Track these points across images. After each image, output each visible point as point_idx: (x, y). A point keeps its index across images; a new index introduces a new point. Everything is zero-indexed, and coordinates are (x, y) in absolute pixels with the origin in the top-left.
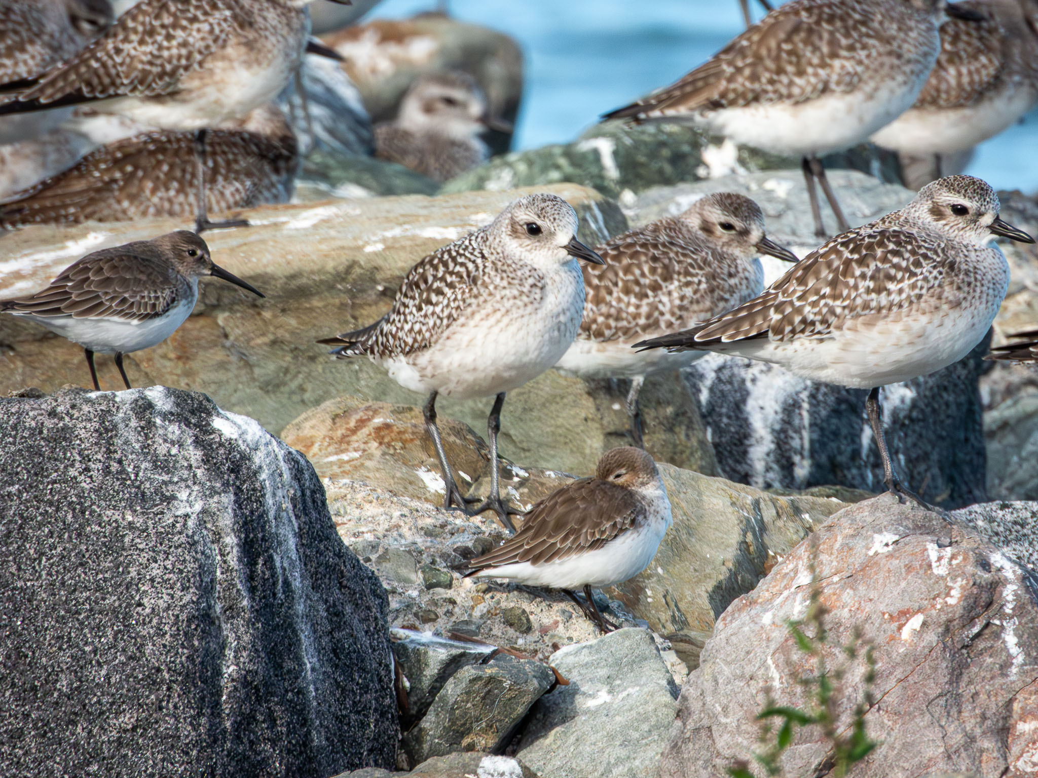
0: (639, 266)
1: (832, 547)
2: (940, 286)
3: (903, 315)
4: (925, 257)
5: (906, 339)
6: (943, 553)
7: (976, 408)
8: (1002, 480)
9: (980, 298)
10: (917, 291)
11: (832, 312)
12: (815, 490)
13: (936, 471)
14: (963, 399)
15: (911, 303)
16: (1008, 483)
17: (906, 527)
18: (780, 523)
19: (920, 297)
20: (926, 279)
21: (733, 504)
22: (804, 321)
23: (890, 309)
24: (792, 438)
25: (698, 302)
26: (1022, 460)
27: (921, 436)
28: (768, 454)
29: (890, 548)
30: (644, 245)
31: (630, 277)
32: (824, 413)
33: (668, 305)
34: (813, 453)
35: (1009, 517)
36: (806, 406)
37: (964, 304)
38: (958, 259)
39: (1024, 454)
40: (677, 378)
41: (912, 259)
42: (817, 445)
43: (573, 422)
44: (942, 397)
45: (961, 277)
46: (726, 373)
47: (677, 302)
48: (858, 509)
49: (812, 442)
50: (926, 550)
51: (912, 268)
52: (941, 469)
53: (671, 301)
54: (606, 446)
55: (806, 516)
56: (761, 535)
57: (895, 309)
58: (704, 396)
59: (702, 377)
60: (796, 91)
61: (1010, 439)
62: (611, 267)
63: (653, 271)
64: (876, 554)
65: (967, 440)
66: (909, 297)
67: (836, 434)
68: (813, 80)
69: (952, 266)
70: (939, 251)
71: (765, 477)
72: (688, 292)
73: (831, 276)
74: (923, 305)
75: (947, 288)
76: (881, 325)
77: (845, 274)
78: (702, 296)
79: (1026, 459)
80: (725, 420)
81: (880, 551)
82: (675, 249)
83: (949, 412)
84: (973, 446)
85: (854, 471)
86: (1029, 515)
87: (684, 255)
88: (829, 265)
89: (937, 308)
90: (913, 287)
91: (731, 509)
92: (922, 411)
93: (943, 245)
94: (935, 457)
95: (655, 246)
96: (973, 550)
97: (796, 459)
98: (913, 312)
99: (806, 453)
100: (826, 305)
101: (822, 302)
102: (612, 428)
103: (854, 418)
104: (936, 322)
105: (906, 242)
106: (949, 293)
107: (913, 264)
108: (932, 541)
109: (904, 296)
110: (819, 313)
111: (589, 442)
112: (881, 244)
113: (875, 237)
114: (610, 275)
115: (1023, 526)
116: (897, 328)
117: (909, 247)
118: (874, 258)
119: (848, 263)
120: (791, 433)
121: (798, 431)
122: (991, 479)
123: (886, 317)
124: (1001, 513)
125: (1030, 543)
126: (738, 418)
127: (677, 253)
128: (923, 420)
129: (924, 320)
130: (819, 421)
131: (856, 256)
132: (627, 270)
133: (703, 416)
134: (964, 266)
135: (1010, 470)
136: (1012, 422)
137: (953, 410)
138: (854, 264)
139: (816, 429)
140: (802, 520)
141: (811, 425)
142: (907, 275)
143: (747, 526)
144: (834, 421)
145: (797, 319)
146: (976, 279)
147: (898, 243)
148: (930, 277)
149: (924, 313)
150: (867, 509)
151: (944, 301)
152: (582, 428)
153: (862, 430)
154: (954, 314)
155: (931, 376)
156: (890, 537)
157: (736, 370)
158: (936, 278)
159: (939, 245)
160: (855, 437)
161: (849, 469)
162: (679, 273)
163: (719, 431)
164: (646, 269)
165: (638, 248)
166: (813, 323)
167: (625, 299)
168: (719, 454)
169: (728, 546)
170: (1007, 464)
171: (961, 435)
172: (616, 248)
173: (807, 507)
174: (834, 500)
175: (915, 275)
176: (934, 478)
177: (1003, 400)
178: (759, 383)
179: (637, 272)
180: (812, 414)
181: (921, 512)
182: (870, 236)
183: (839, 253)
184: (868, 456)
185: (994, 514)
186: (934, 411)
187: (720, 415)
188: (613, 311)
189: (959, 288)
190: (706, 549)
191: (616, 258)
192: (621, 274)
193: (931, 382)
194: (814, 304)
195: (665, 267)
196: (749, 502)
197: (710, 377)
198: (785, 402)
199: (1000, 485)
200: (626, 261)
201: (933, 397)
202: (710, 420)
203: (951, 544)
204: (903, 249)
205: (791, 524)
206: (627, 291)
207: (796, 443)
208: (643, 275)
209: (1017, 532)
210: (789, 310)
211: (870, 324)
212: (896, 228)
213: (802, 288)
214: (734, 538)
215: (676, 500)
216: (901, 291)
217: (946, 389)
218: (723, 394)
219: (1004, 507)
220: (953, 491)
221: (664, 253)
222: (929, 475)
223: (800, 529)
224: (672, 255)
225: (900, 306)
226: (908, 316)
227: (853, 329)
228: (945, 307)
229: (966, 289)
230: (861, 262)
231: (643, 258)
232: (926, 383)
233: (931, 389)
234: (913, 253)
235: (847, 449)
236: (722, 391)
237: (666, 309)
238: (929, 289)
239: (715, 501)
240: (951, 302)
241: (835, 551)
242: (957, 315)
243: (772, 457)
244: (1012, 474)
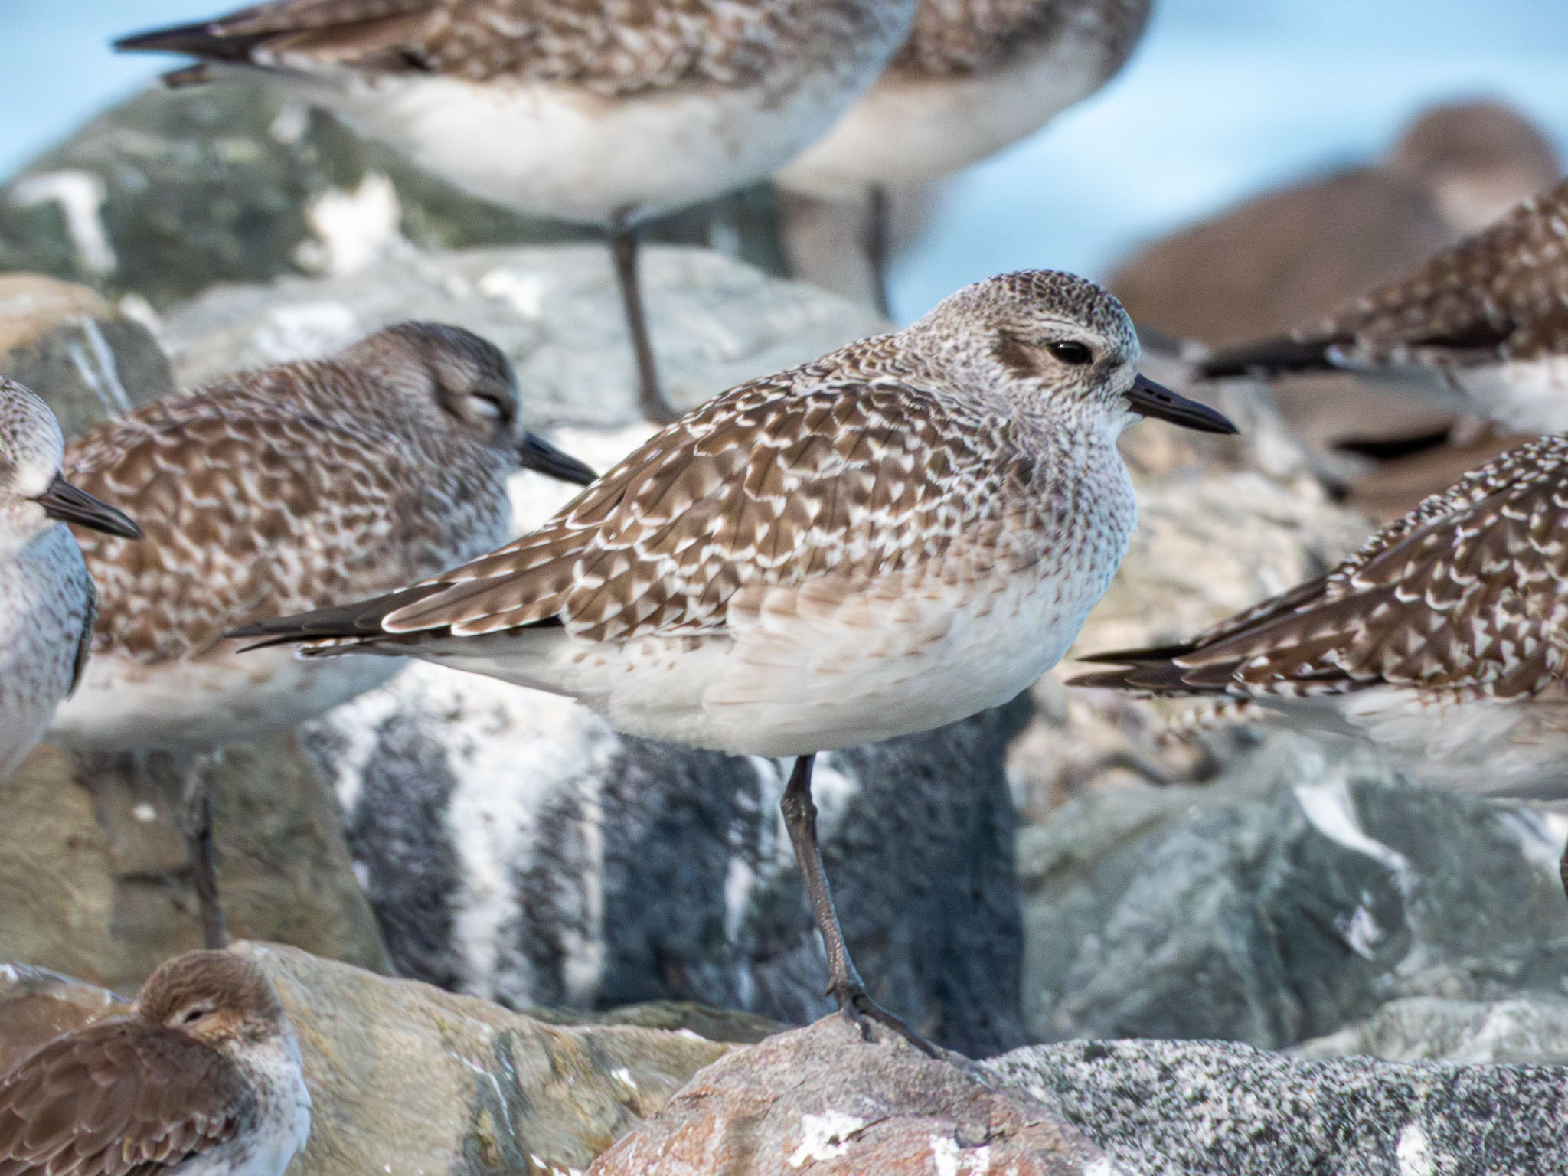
0: (233, 477)
1: (701, 1146)
2: (992, 516)
3: (905, 582)
4: (959, 448)
5: (904, 643)
6: (971, 1162)
7: (1000, 820)
8: (1059, 993)
9: (1080, 552)
10: (937, 529)
11: (730, 575)
12: (632, 1012)
13: (904, 970)
14: (968, 798)
15: (924, 556)
16: (1075, 1001)
17: (881, 1098)
18: (559, 1091)
19: (944, 543)
20: (959, 503)
21: (447, 1044)
22: (657, 594)
23: (874, 570)
24: (560, 889)
25: (369, 563)
26: (1110, 945)
27: (867, 886)
28: (502, 930)
29: (843, 1149)
30: (244, 426)
31: (209, 502)
32: (636, 829)
33: (296, 568)
34: (611, 926)
35: (1106, 1080)
36: (593, 813)
37: (1045, 565)
38: (1040, 457)
39: (1113, 930)
40: (291, 745)
41: (928, 454)
42: (620, 907)
43: (41, 850)
44: (917, 792)
45: (1045, 496)
46: (402, 732)
47: (320, 563)
48: (767, 1053)
49: (609, 899)
50: (931, 1153)
51: (930, 475)
52: (918, 967)
53: (305, 561)
54: (120, 908)
55: (623, 1075)
56: (515, 1121)
57: (886, 569)
58: (349, 789)
59: (341, 743)
60: (622, 64)
61: (1079, 896)
62: (161, 476)
63: (270, 488)
64: (809, 1163)
65: (977, 896)
66: (919, 542)
67: (665, 881)
68: (667, 42)
69: (1024, 471)
70: (996, 435)
71: (494, 982)
72: (346, 538)
73: (726, 491)
74: (951, 561)
75: (1009, 523)
76: (852, 604)
77: (760, 484)
78: (383, 550)
79: (1115, 944)
80: (399, 846)
81: (818, 1156)
82: (320, 435)
83: (936, 829)
84: (991, 911)
85: (710, 971)
86: (1154, 1073)
87: (347, 452)
88: (723, 467)
89: (984, 569)
90: (928, 519)
91: (440, 1058)
92: (873, 828)
93: (1002, 422)
94: (902, 935)
95: (274, 428)
96: (1044, 1154)
97: (571, 940)
98: (929, 578)
99: (595, 926)
100: (714, 558)
101: (706, 552)
102: (132, 865)
103: (710, 846)
104: (977, 605)
105: (914, 412)
106: (1014, 534)
107: (933, 464)
108: (944, 1133)
109: (908, 539)
110: (700, 576)
111: (79, 897)
112: (849, 414)
113: (832, 398)
114: (164, 497)
115: (1139, 1100)
116: (889, 615)
117: (920, 425)
118: (828, 445)
119: (766, 459)
120: (559, 879)
121: (575, 873)
122: (1036, 992)
123: (861, 589)
124: (1085, 1069)
125: (1158, 1141)
126: (430, 843)
127: (327, 447)
128: (876, 848)
129: (951, 597)
130: (625, 851)
131: (785, 443)
132: (204, 484)
133: (350, 837)
134: (1052, 473)
135: (1078, 969)
136: (1083, 853)
137: (946, 826)
138: (781, 461)
139: (617, 867)
140: (612, 1084)
141: (610, 858)
142: (920, 491)
143: (480, 1099)
144: (662, 849)
145: (639, 590)
146: (1076, 507)
147: (894, 415)
148: (970, 497)
149: (952, 582)
150: (786, 1055)
151: (999, 551)
152: (61, 863)
153: (725, 871)
154: (1018, 586)
155: (893, 742)
156: (844, 1123)
157: (426, 728)
158: (982, 500)
159: (994, 422)
160: (710, 888)
161: (696, 965)
162: (332, 495)
163: (383, 872)
164: (251, 484)
165: (231, 432)
166: (680, 600)
167: (199, 554)
168: (387, 931)
169: (435, 1144)
170: (1073, 954)
171: (965, 885)
172: (175, 430)
173: (624, 1051)
174: (688, 1035)
175: (933, 491)
176: (899, 989)
177: (1056, 803)
178: (482, 759)
179: (227, 489)
180: (610, 832)
181: (918, 1062)
182: (819, 396)
183: (744, 436)
184: (741, 935)
185: (1069, 1071)
186: (901, 826)
187: (387, 834)
188: (168, 583)
189: (1038, 524)
190: (384, 1151)
191: (176, 455)
192: (188, 493)
193: (893, 756)
194: (688, 556)
195: (297, 479)
196: (484, 1039)
197: (363, 744)
198: (545, 807)
199: (1056, 1003)
200: (200, 462)
201: (898, 794)
202: (363, 845)
203: (988, 1140)
204: (905, 429)
205: (584, 1093)
206: (202, 533)
207: (568, 903)
208: (242, 497)
209: (1126, 1113)
210: (620, 568)
211: (826, 601)
212: (888, 379)
213: (658, 521)
214: (451, 1125)
215: (308, 1033)
216: (899, 531)
217: (927, 773)
218: (395, 785)
219: (1093, 1054)
220: (946, 1017)
221: (297, 446)
222: (886, 982)
223: (609, 1104)
224: (313, 451)
225: (899, 563)
226: (916, 585)
227: (785, 611)
228: (1002, 567)
229: (1052, 527)
230: (800, 455)
231: (243, 457)
232: (881, 757)
233: (893, 773)
234: (932, 437)
235: (691, 915)
236: (391, 779)
237: (291, 580)
238: (965, 526)
239: (402, 1036)
240: (1015, 556)
241: (708, 1156)
242: (1026, 590)
243: (513, 936)
244: (1084, 980)
